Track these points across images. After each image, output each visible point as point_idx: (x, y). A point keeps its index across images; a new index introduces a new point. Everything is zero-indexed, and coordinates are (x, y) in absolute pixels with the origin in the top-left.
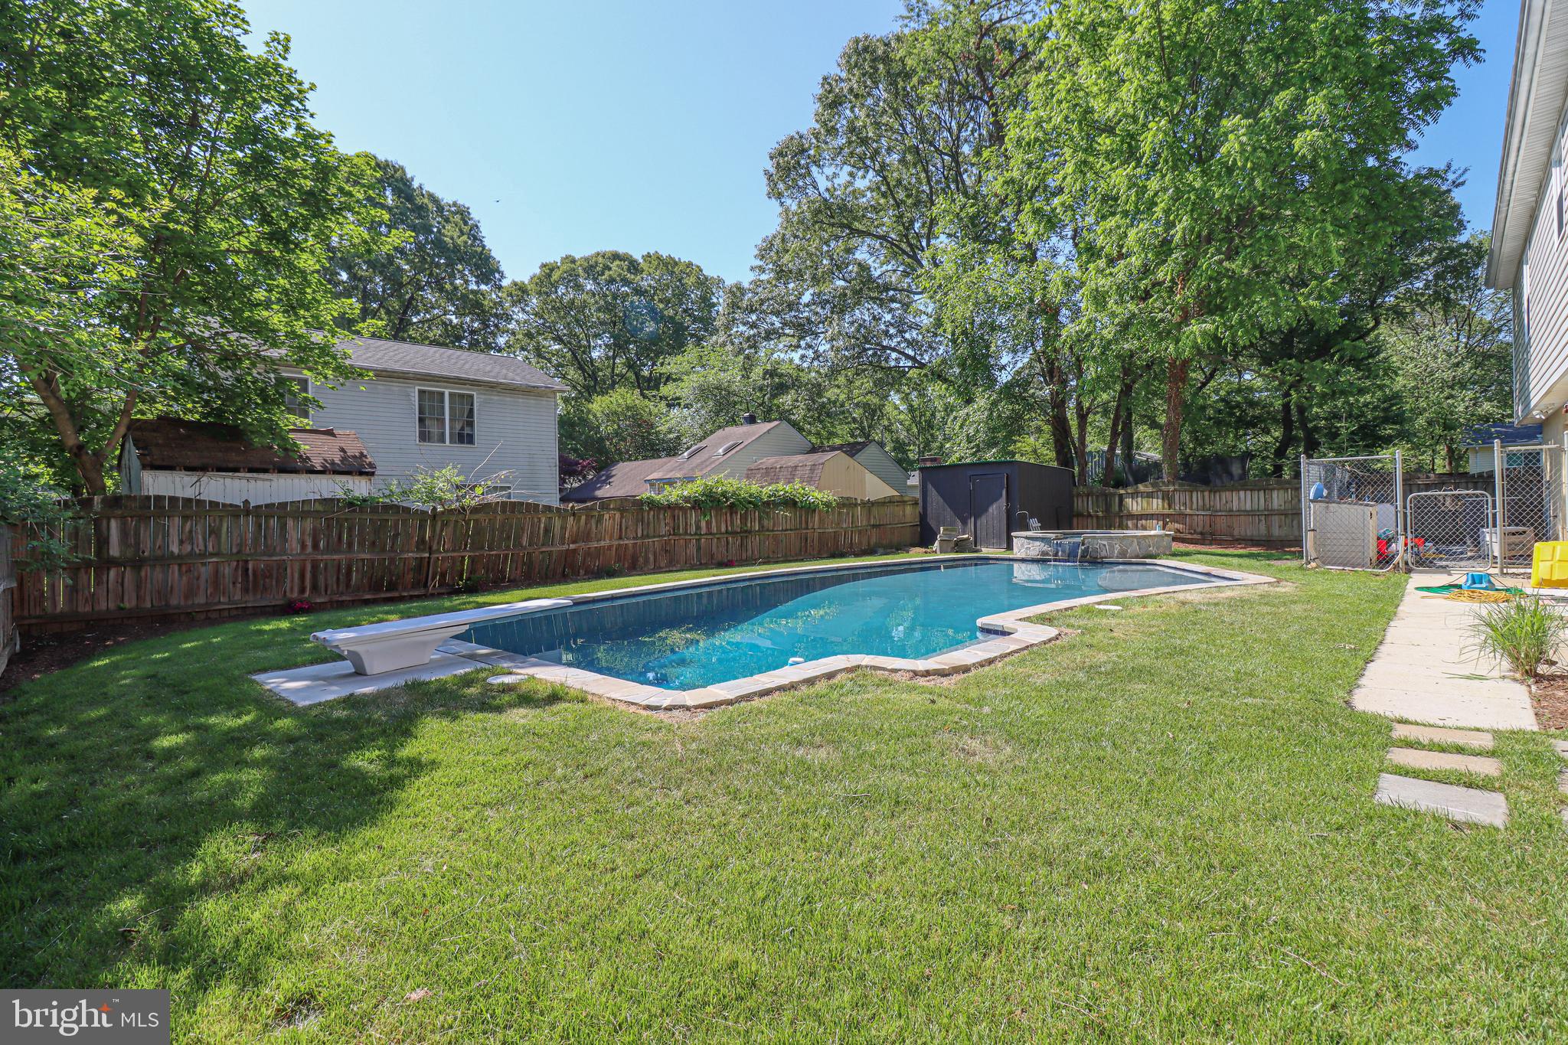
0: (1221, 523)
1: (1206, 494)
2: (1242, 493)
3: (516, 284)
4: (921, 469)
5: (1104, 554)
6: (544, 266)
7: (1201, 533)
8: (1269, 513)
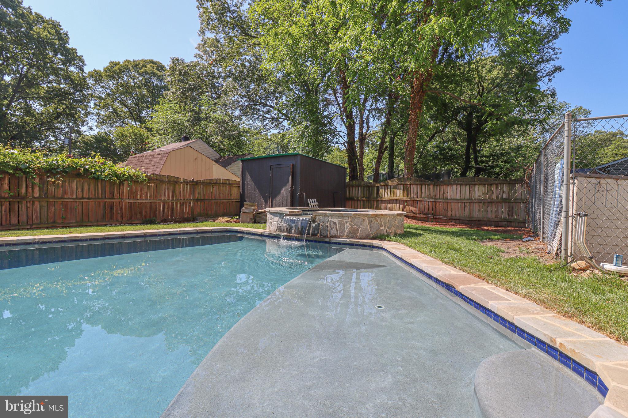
0: (440, 207)
1: (431, 187)
2: (454, 187)
3: (96, 71)
4: (243, 161)
5: (333, 232)
6: (111, 62)
7: (427, 214)
8: (471, 202)
